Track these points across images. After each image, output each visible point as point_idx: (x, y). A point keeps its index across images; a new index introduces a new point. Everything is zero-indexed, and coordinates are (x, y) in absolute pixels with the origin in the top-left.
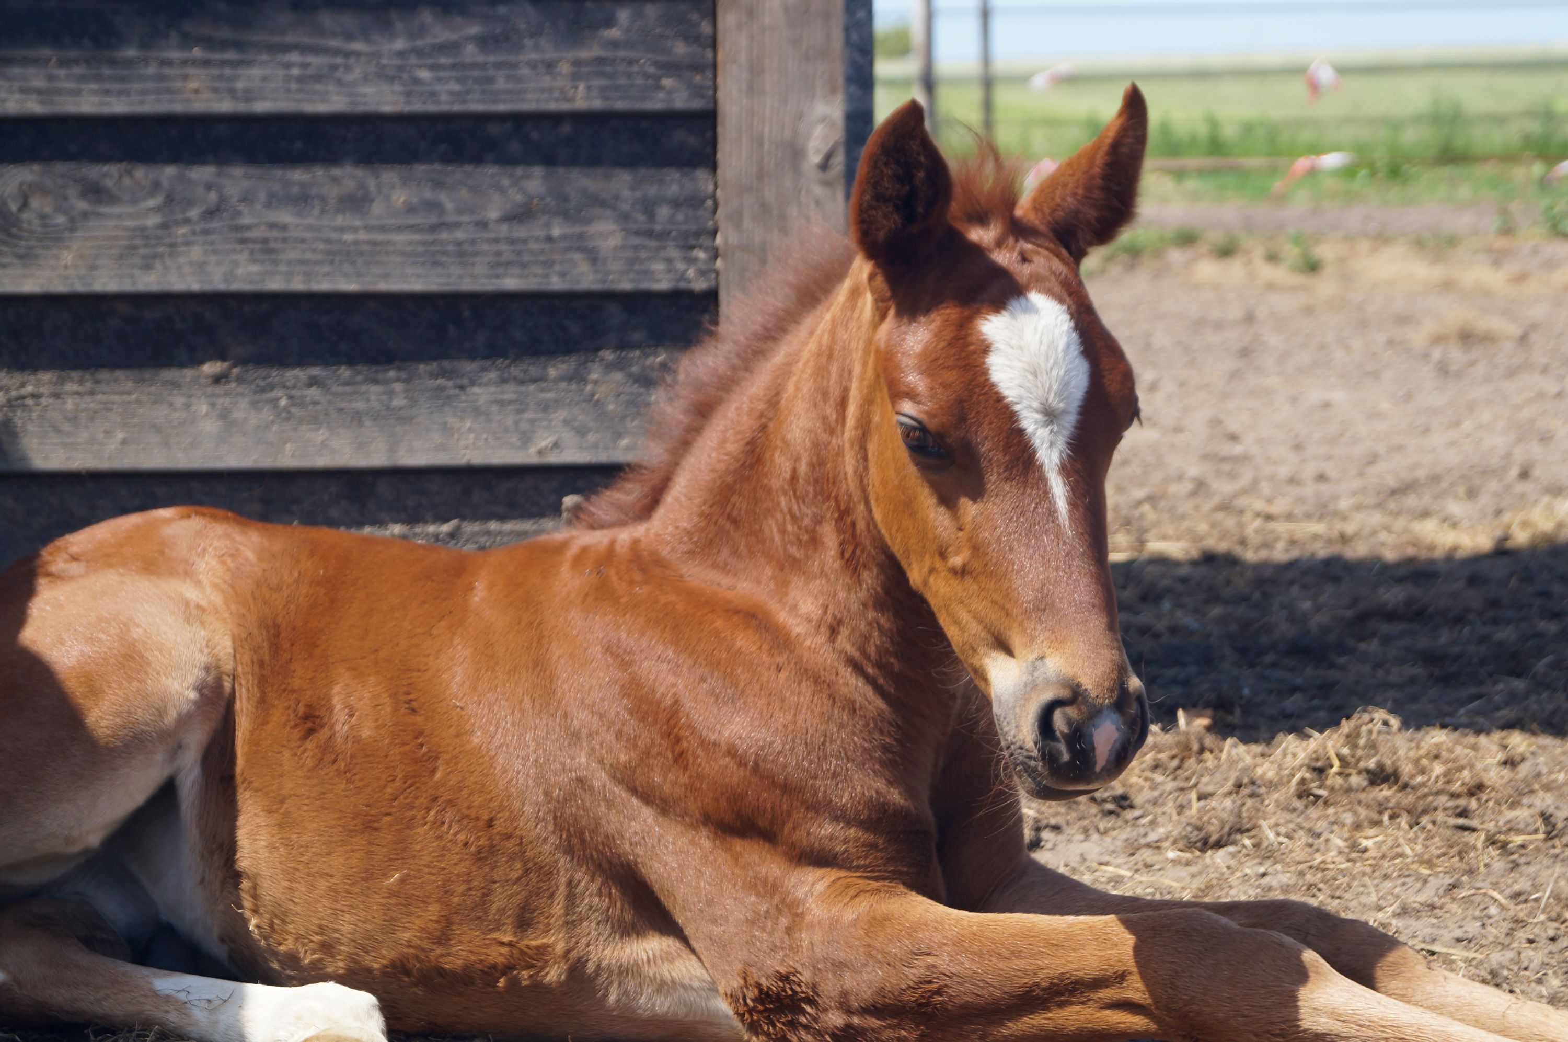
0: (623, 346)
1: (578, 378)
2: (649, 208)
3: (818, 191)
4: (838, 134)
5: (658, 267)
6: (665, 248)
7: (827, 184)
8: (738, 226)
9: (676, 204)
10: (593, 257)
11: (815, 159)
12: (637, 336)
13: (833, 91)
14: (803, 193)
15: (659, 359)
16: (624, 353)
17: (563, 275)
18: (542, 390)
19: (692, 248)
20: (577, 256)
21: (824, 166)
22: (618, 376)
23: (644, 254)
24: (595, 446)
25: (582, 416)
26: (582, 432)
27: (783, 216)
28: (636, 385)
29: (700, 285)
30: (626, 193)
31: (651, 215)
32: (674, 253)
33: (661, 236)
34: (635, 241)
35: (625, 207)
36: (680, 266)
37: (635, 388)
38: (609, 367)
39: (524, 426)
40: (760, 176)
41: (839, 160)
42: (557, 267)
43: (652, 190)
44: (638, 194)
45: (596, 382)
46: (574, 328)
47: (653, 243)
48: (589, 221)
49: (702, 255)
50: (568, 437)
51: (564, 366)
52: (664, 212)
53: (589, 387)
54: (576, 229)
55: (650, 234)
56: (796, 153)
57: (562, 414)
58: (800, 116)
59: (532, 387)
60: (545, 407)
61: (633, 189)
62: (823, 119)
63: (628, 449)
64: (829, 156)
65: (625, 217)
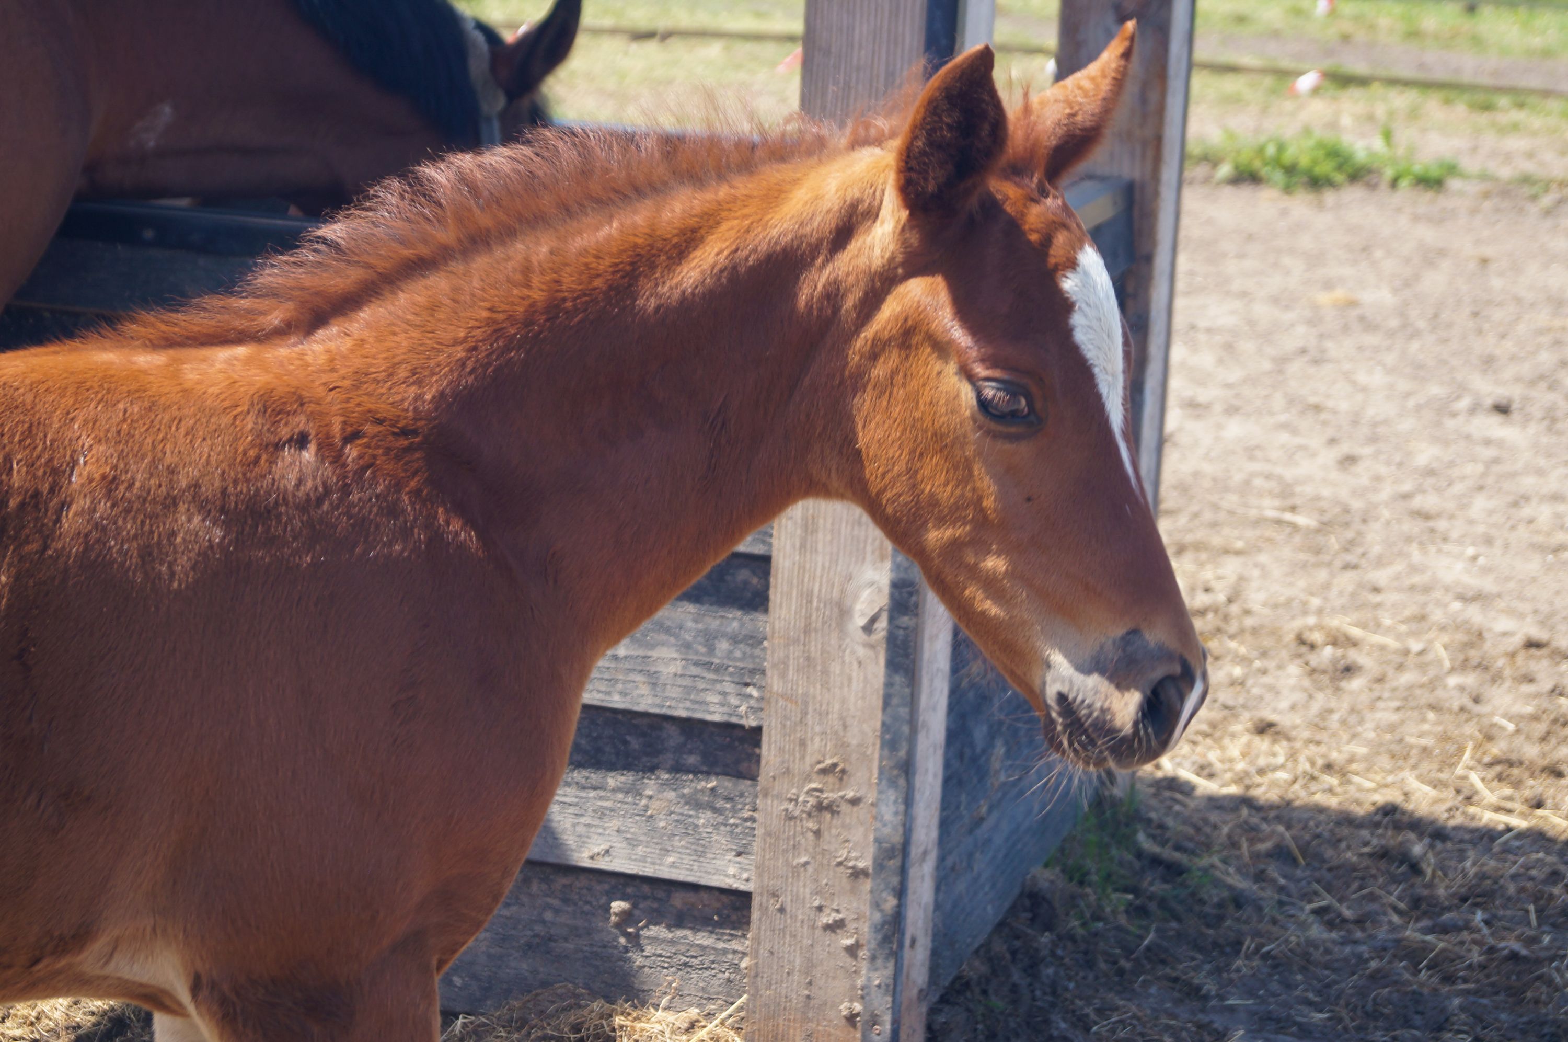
0: (678, 769)
1: (633, 791)
2: (710, 639)
3: (861, 652)
4: (883, 600)
5: (713, 698)
6: (721, 681)
7: (872, 647)
8: (783, 675)
9: (735, 640)
10: (653, 680)
11: (862, 621)
12: (692, 760)
13: (882, 558)
14: (848, 652)
15: (710, 786)
16: (678, 776)
17: (623, 694)
18: (601, 798)
19: (747, 685)
20: (639, 678)
21: (868, 628)
22: (671, 795)
23: (701, 685)
24: (643, 859)
25: (635, 827)
26: (632, 843)
27: (825, 672)
28: (687, 807)
29: (751, 722)
30: (690, 624)
31: (711, 650)
32: (729, 687)
33: (718, 669)
34: (694, 670)
35: (688, 637)
36: (734, 701)
37: (686, 810)
38: (665, 785)
39: (580, 829)
40: (807, 631)
41: (882, 624)
42: (620, 686)
43: (714, 624)
44: (700, 626)
45: (650, 797)
46: (635, 744)
47: (712, 676)
48: (653, 647)
49: (755, 693)
50: (620, 846)
51: (623, 779)
52: (723, 645)
53: (644, 802)
54: (641, 652)
55: (708, 665)
56: (843, 612)
57: (615, 823)
58: (849, 578)
59: (592, 794)
60: (602, 814)
61: (696, 621)
62: (872, 584)
63: (673, 865)
64: (873, 620)
65: (687, 646)
